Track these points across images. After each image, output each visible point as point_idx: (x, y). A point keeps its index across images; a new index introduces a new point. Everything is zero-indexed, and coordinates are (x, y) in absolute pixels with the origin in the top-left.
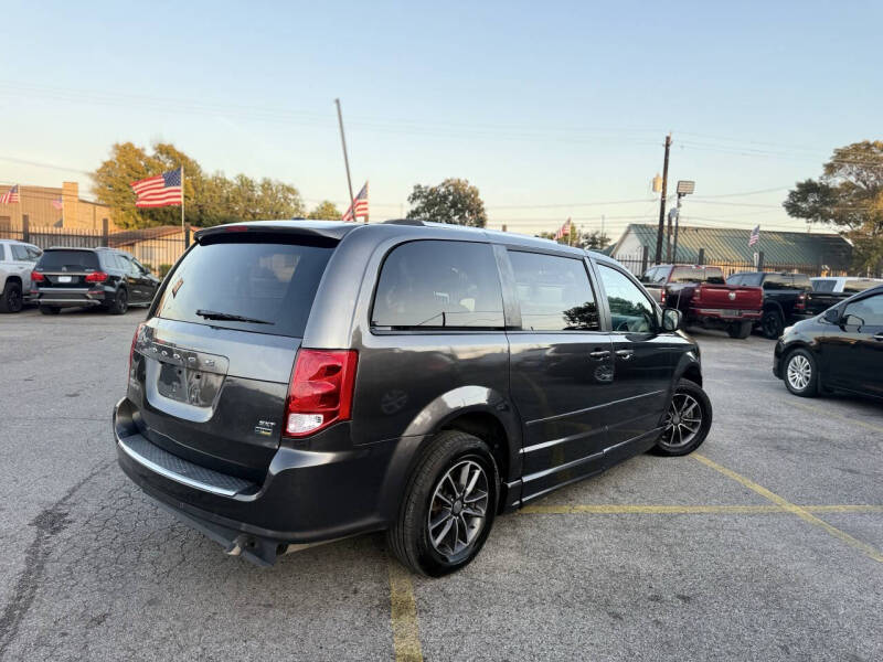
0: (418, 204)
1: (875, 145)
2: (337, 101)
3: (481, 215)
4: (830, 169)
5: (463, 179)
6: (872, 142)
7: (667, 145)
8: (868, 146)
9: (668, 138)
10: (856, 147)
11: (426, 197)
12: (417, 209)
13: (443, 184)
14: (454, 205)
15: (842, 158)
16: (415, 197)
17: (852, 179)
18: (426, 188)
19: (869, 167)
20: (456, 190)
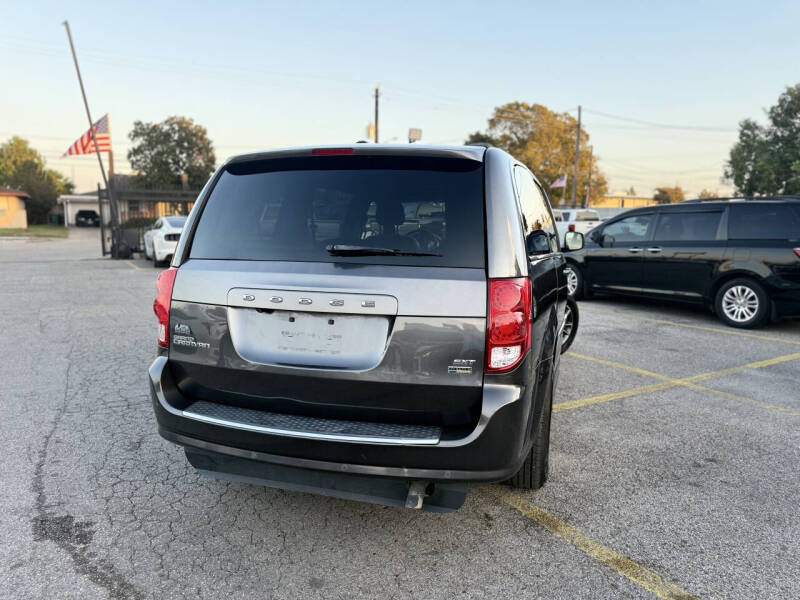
0: (139, 141)
1: (523, 105)
2: (66, 24)
3: (210, 155)
4: (493, 123)
5: (187, 118)
6: (520, 102)
7: (377, 97)
8: (518, 106)
9: (377, 91)
10: (510, 106)
11: (148, 134)
12: (139, 148)
13: (166, 122)
14: (179, 143)
15: (501, 115)
16: (136, 134)
17: (507, 132)
18: (148, 125)
19: (518, 123)
20: (181, 129)
